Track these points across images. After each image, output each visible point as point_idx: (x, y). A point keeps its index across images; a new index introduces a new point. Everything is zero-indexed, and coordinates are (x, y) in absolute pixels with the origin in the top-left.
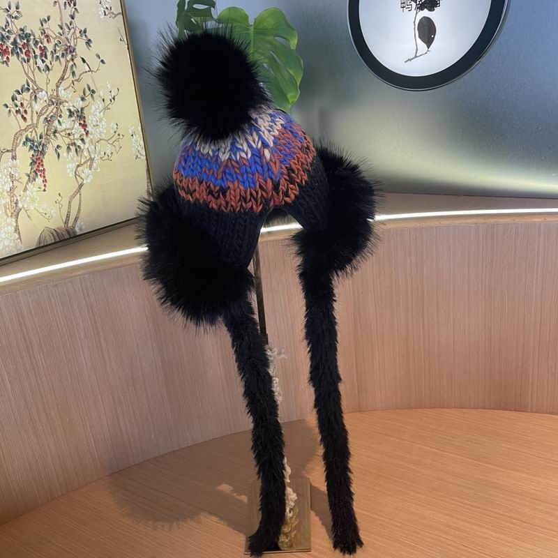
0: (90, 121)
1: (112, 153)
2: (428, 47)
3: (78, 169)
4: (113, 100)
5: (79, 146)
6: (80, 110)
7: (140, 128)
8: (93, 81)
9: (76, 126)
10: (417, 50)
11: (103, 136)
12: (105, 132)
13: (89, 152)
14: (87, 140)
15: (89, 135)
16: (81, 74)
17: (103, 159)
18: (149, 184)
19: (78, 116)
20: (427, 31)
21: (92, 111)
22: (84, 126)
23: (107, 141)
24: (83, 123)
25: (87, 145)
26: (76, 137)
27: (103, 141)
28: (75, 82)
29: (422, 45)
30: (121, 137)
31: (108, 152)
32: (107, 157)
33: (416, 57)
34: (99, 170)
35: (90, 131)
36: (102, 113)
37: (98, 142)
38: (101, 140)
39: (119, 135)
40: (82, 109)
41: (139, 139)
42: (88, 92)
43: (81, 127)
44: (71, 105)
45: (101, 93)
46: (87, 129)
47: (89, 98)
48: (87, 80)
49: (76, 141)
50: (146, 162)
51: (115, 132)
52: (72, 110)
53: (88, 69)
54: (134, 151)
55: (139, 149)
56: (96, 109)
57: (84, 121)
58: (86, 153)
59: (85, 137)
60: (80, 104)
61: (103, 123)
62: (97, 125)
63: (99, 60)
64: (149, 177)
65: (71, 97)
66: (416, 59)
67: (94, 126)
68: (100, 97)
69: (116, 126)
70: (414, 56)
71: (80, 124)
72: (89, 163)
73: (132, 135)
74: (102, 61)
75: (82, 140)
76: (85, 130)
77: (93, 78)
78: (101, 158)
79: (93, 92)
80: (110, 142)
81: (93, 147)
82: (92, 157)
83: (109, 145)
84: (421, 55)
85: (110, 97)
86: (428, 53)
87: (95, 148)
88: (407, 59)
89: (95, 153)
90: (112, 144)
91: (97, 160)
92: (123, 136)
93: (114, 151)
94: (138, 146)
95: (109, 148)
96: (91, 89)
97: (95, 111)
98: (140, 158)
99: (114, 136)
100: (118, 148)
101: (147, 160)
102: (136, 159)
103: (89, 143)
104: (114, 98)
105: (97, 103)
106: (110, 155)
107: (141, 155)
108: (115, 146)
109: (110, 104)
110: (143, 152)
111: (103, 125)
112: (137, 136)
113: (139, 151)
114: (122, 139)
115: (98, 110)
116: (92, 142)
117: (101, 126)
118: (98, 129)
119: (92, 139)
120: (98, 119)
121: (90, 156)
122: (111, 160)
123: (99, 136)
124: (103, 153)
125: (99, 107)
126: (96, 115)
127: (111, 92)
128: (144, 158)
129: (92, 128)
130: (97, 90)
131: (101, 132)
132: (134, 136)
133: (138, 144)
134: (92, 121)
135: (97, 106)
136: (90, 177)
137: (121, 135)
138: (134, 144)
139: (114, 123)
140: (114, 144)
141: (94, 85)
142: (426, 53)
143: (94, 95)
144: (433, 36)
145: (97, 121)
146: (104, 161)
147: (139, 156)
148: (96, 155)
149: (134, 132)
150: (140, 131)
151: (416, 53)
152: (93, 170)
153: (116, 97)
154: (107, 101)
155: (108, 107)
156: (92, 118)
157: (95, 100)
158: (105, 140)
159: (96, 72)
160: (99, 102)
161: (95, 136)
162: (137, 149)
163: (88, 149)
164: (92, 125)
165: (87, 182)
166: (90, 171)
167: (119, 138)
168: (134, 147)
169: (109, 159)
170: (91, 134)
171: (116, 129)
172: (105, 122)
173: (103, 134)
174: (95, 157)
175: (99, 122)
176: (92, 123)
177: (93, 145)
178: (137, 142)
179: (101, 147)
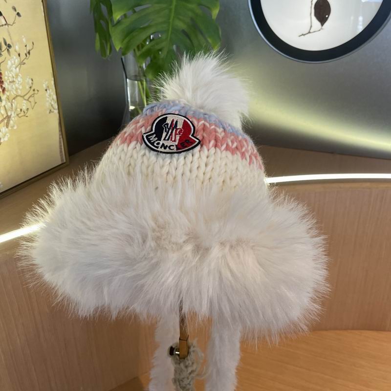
0: (6, 77)
1: (28, 109)
2: (322, 25)
4: (28, 55)
7: (53, 82)
8: (9, 35)
10: (311, 27)
11: (19, 92)
12: (21, 88)
13: (6, 109)
14: (3, 97)
15: (6, 92)
17: (20, 115)
18: (61, 136)
20: (322, 11)
21: (8, 66)
23: (23, 97)
25: (4, 103)
27: (19, 98)
29: (316, 23)
30: (36, 92)
31: (24, 108)
32: (23, 113)
33: (309, 32)
34: (15, 128)
35: (6, 88)
36: (18, 69)
37: (14, 99)
38: (17, 96)
39: (34, 90)
41: (52, 92)
42: (4, 47)
45: (16, 47)
46: (4, 86)
47: (5, 53)
48: (3, 34)
50: (58, 115)
51: (30, 88)
53: (4, 22)
54: (47, 106)
55: (53, 103)
56: (12, 65)
57: (1, 78)
58: (3, 111)
59: (1, 95)
61: (19, 79)
62: (14, 81)
63: (16, 13)
64: (61, 130)
66: (309, 34)
67: (10, 82)
68: (16, 51)
69: (30, 81)
70: (307, 31)
72: (6, 121)
73: (46, 90)
74: (18, 14)
76: (2, 87)
77: (9, 32)
78: (18, 115)
79: (9, 46)
80: (26, 97)
81: (10, 104)
82: (9, 114)
83: (25, 101)
84: (314, 32)
85: (25, 52)
86: (321, 30)
87: (12, 105)
88: (301, 34)
89: (12, 110)
90: (28, 100)
91: (14, 117)
92: (38, 91)
93: (29, 107)
94: (51, 101)
95: (25, 105)
96: (7, 44)
97: (11, 67)
98: (53, 112)
99: (29, 92)
100: (33, 103)
101: (59, 113)
102: (50, 113)
103: (5, 100)
104: (29, 53)
105: (13, 58)
106: (26, 112)
107: (54, 109)
108: (30, 102)
109: (25, 58)
110: (56, 106)
111: (19, 81)
112: (51, 90)
113: (52, 105)
114: (36, 94)
115: (14, 66)
116: (8, 99)
117: (17, 82)
118: (15, 85)
119: (8, 96)
120: (14, 75)
121: (7, 113)
122: (27, 116)
123: (15, 93)
124: (19, 110)
125: (15, 62)
126: (12, 71)
127: (26, 46)
128: (56, 111)
129: (8, 85)
130: (13, 44)
131: (17, 89)
132: (48, 91)
133: (51, 99)
134: (8, 77)
135: (13, 62)
136: (7, 136)
137: (36, 90)
138: (48, 99)
139: (29, 78)
140: (30, 100)
141: (11, 39)
142: (319, 30)
143: (10, 50)
144: (327, 16)
145: (13, 77)
146: (20, 117)
147: (52, 110)
148: (13, 113)
149: (48, 87)
150: (54, 86)
151: (310, 29)
152: (10, 128)
153: (31, 52)
154: (23, 56)
155: (24, 62)
156: (8, 74)
157: (11, 55)
158: (21, 96)
159: (12, 25)
160: (15, 57)
161: (12, 92)
162: (51, 103)
163: (5, 106)
164: (8, 81)
165: (4, 141)
166: (7, 129)
167: (34, 94)
168: (48, 101)
169: (25, 116)
170: (7, 91)
171: (31, 85)
172: (21, 78)
173: (19, 90)
174: (11, 115)
175: (15, 78)
176: (8, 79)
177: (9, 102)
178: (50, 96)
179: (17, 104)
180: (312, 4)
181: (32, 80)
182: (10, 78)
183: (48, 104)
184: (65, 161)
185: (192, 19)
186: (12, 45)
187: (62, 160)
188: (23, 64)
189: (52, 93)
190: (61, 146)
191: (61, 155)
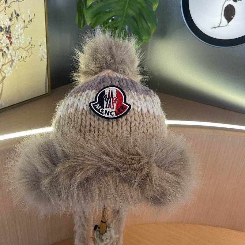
0: (14, 35)
1: (26, 57)
2: (228, 22)
3: (3, 67)
4: (30, 22)
5: (5, 52)
6: (8, 27)
7: (45, 41)
8: (19, 8)
9: (4, 38)
10: (221, 23)
11: (22, 46)
12: (23, 42)
13: (11, 56)
14: (10, 48)
15: (12, 45)
16: (11, 3)
17: (20, 60)
18: (47, 76)
19: (6, 31)
20: (229, 13)
21: (16, 28)
22: (10, 38)
23: (24, 49)
24: (9, 36)
25: (10, 51)
26: (3, 45)
27: (21, 49)
28: (6, 8)
29: (224, 21)
30: (33, 46)
31: (24, 56)
32: (23, 59)
33: (219, 26)
34: (16, 68)
35: (13, 42)
36: (22, 30)
37: (18, 49)
38: (20, 48)
39: (32, 45)
40: (9, 27)
42: (14, 15)
43: (7, 39)
44: (2, 23)
45: (23, 16)
46: (11, 40)
47: (14, 19)
48: (15, 7)
49: (3, 48)
50: (46, 63)
51: (30, 43)
52: (2, 27)
54: (40, 56)
55: (44, 54)
56: (19, 27)
57: (10, 35)
58: (9, 57)
59: (9, 46)
60: (8, 23)
61: (23, 37)
62: (19, 38)
64: (47, 72)
65: (3, 18)
66: (219, 28)
67: (16, 38)
68: (22, 19)
69: (30, 39)
70: (218, 26)
71: (7, 37)
72: (10, 63)
73: (40, 46)
75: (8, 48)
76: (10, 41)
77: (19, 6)
78: (19, 60)
79: (18, 15)
80: (26, 49)
81: (14, 52)
82: (13, 59)
83: (25, 52)
84: (222, 26)
85: (29, 20)
86: (227, 26)
87: (16, 53)
88: (213, 27)
89: (16, 57)
90: (27, 51)
91: (16, 61)
92: (34, 46)
93: (27, 55)
94: (43, 53)
95: (24, 53)
96: (17, 13)
97: (18, 29)
98: (43, 60)
99: (28, 46)
100: (30, 53)
101: (47, 61)
102: (41, 60)
103: (12, 50)
104: (31, 21)
105: (20, 23)
106: (25, 58)
107: (44, 58)
108: (28, 52)
109: (28, 24)
110: (46, 57)
111: (22, 38)
112: (43, 46)
113: (43, 56)
114: (33, 48)
115: (20, 28)
116: (14, 49)
117: (21, 39)
118: (19, 40)
119: (14, 47)
120: (19, 34)
121: (12, 58)
122: (25, 61)
123: (19, 46)
124: (20, 57)
125: (21, 26)
126: (18, 31)
127: (29, 16)
128: (46, 60)
129: (15, 40)
130: (21, 14)
131: (20, 43)
132: (41, 46)
133: (43, 51)
134: (15, 35)
135: (19, 25)
136: (11, 72)
137: (33, 45)
138: (40, 52)
139: (29, 37)
140: (28, 51)
141: (20, 11)
142: (226, 26)
143: (18, 17)
144: (232, 17)
145: (19, 35)
146: (20, 61)
147: (43, 59)
148: (16, 58)
149: (42, 44)
150: (45, 43)
151: (220, 24)
152: (13, 68)
153: (32, 20)
154: (27, 22)
155: (27, 26)
156: (16, 33)
157: (19, 21)
158: (23, 48)
159: (21, 2)
160: (21, 23)
161: (16, 45)
162: (42, 54)
163: (11, 53)
164: (15, 38)
165: (8, 76)
166: (11, 68)
167: (32, 47)
168: (41, 53)
169: (24, 61)
170: (14, 44)
171: (30, 41)
172: (24, 36)
173: (21, 44)
174: (15, 59)
175: (20, 36)
176: (15, 36)
177: (14, 51)
178: (42, 50)
179: (19, 52)
180: (223, 8)
181: (31, 38)
182: (16, 36)
183: (40, 55)
184: (48, 92)
185: (139, 10)
186: (19, 14)
187: (46, 91)
188: (26, 28)
189: (44, 48)
190: (46, 82)
191: (46, 88)
